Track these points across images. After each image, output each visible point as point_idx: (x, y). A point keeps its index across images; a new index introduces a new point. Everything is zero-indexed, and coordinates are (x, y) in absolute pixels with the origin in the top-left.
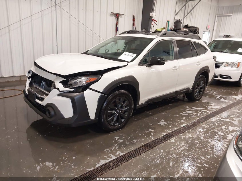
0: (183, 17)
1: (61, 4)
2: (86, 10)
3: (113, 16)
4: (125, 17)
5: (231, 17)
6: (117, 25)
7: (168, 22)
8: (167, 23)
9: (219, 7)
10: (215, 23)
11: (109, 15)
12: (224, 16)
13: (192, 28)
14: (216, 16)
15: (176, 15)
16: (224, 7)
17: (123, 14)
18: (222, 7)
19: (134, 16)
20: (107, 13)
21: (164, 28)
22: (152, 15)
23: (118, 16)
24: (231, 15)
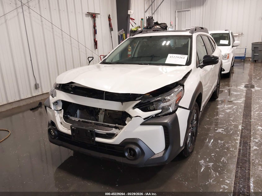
0: (151, 14)
1: (28, 4)
2: (59, 10)
3: (89, 16)
4: (101, 17)
5: (190, 11)
6: (95, 26)
7: (142, 19)
8: (141, 22)
9: (177, 2)
10: (175, 18)
11: (85, 15)
12: (183, 11)
13: (163, 25)
14: (175, 12)
15: (145, 12)
16: (181, 2)
17: (99, 14)
18: (180, 2)
19: (109, 15)
20: (82, 13)
21: (139, 27)
22: (131, 12)
23: (95, 16)
24: (190, 9)
